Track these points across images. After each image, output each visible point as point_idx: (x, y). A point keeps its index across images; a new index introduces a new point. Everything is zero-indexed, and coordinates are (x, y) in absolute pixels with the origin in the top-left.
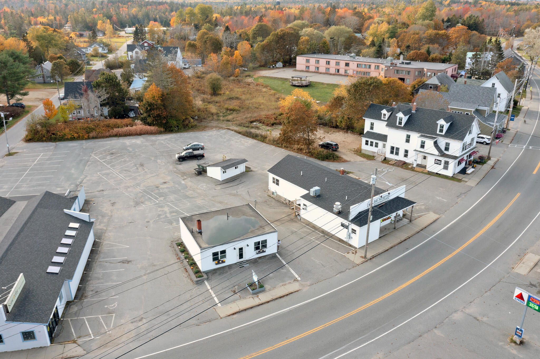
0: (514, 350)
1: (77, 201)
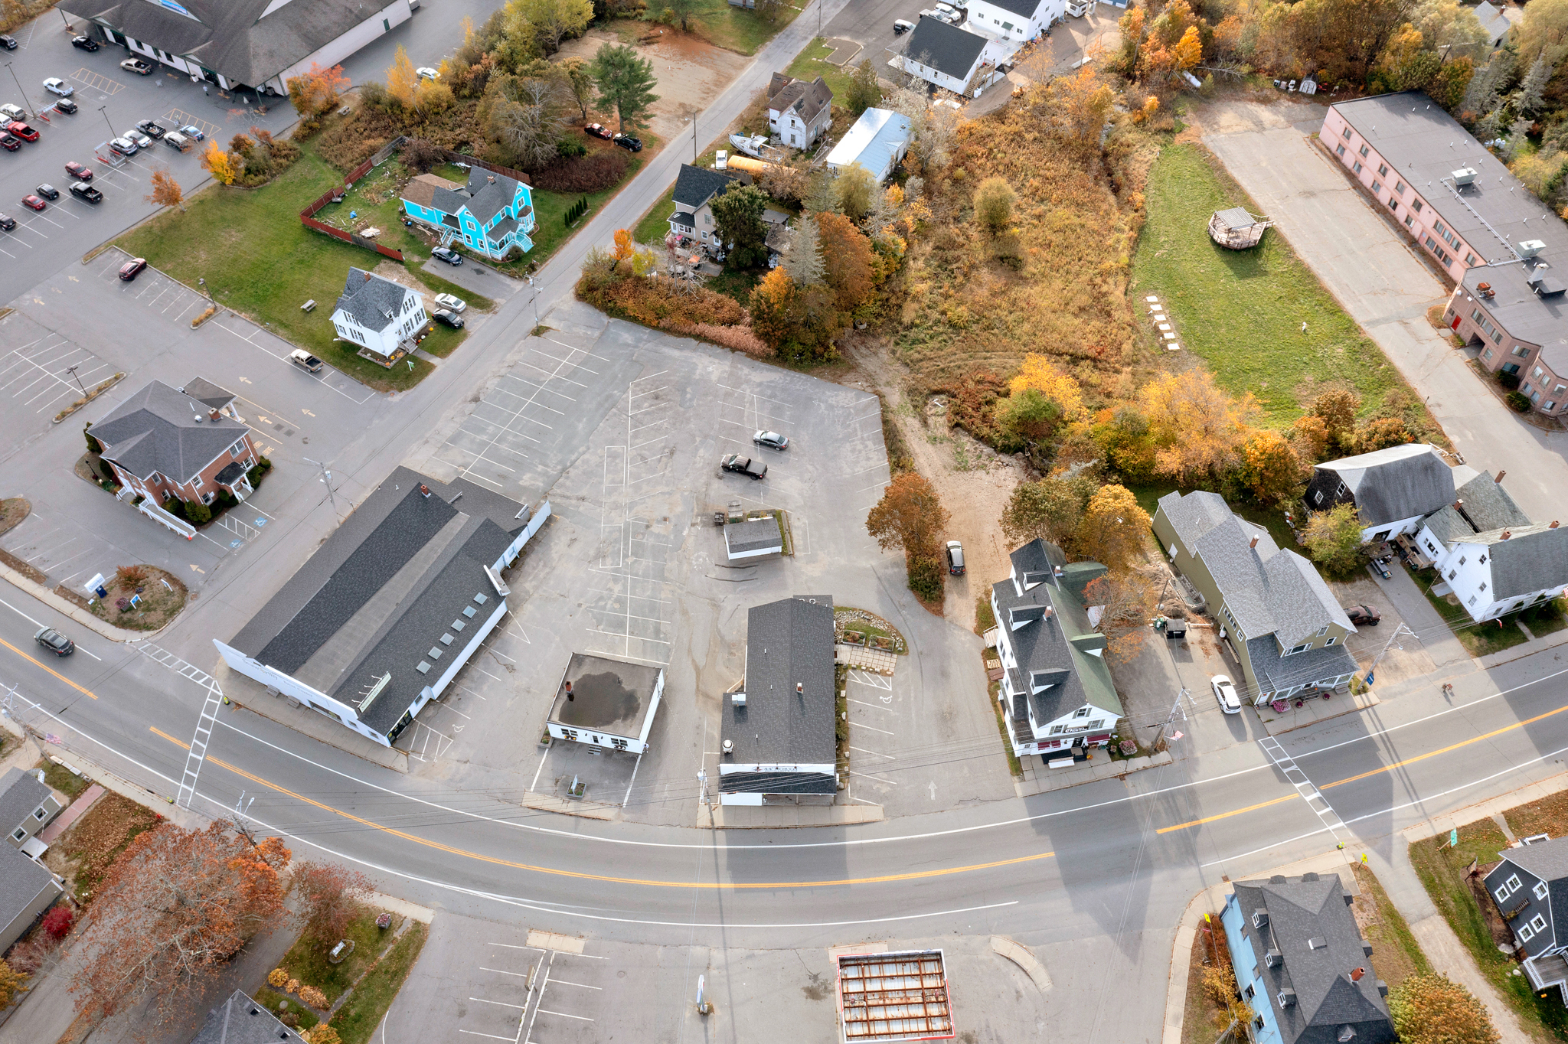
0: (689, 1014)
1: (524, 532)
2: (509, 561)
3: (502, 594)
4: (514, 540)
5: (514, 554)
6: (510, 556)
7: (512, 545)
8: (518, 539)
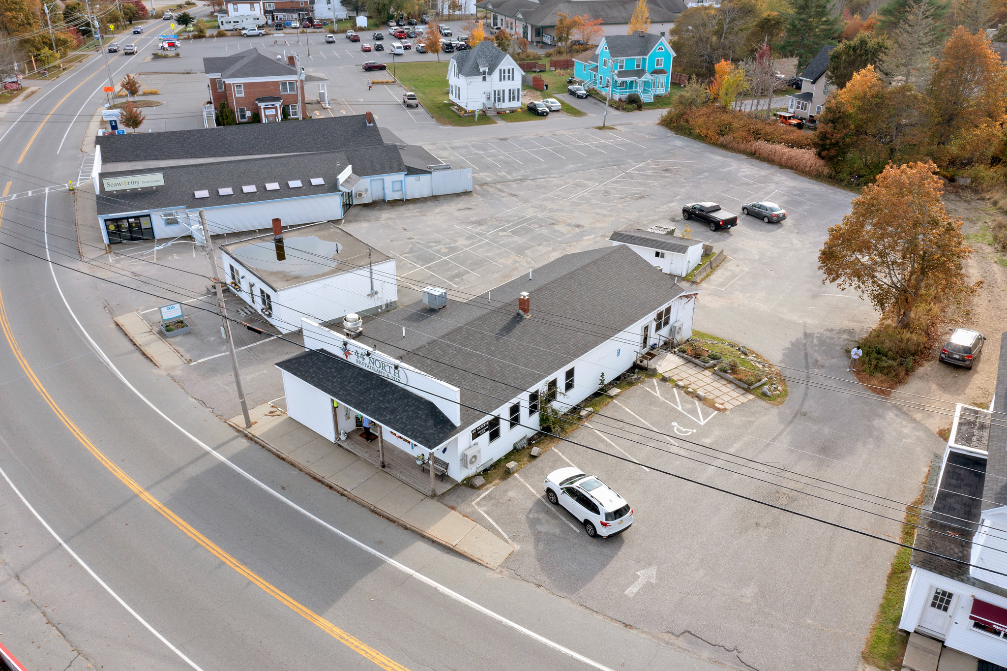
1: (424, 178)
2: (391, 196)
3: (341, 188)
4: (406, 175)
5: (400, 192)
6: (394, 191)
7: (400, 176)
8: (412, 179)
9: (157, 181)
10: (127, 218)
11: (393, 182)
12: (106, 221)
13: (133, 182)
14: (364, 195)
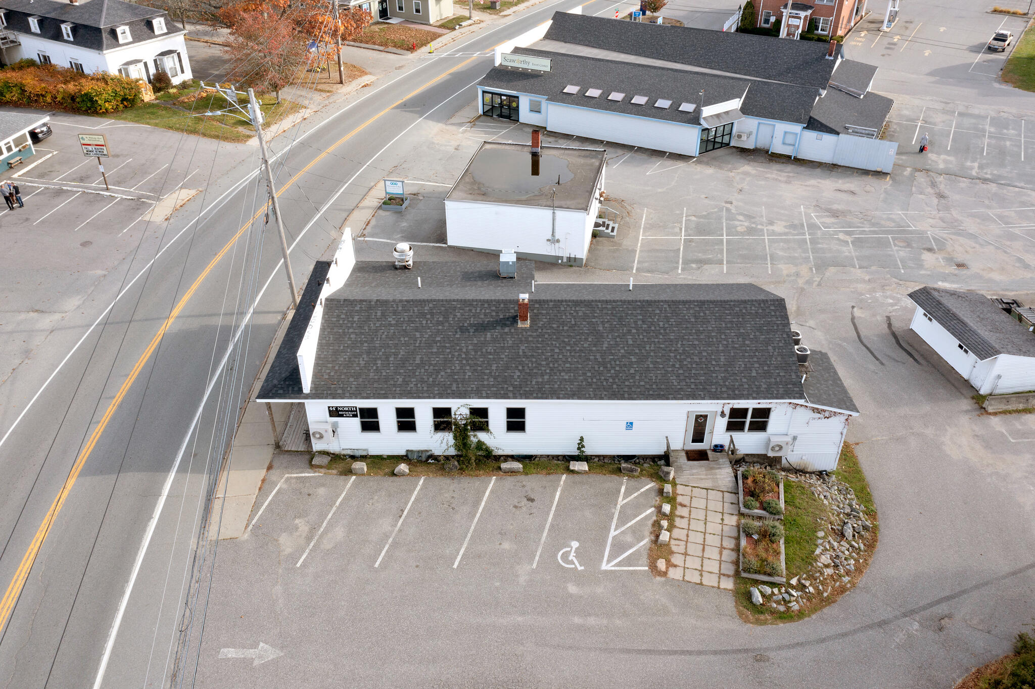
1: (828, 138)
2: (778, 148)
3: (702, 122)
4: (804, 128)
5: (791, 148)
6: (784, 143)
7: (797, 128)
8: (811, 135)
9: (545, 66)
10: (501, 95)
11: (786, 133)
12: (484, 92)
13: (525, 62)
14: (744, 138)
